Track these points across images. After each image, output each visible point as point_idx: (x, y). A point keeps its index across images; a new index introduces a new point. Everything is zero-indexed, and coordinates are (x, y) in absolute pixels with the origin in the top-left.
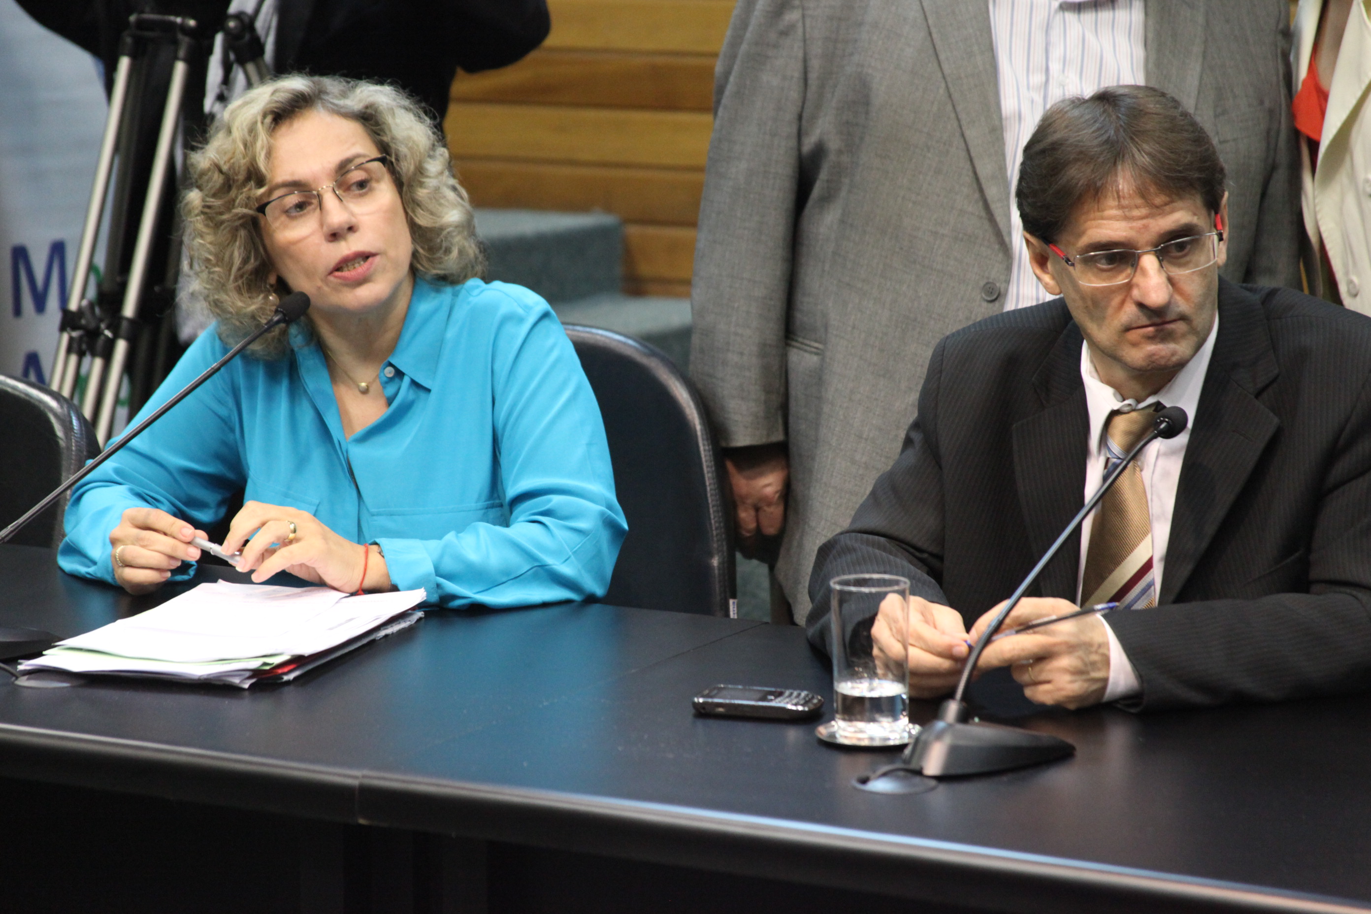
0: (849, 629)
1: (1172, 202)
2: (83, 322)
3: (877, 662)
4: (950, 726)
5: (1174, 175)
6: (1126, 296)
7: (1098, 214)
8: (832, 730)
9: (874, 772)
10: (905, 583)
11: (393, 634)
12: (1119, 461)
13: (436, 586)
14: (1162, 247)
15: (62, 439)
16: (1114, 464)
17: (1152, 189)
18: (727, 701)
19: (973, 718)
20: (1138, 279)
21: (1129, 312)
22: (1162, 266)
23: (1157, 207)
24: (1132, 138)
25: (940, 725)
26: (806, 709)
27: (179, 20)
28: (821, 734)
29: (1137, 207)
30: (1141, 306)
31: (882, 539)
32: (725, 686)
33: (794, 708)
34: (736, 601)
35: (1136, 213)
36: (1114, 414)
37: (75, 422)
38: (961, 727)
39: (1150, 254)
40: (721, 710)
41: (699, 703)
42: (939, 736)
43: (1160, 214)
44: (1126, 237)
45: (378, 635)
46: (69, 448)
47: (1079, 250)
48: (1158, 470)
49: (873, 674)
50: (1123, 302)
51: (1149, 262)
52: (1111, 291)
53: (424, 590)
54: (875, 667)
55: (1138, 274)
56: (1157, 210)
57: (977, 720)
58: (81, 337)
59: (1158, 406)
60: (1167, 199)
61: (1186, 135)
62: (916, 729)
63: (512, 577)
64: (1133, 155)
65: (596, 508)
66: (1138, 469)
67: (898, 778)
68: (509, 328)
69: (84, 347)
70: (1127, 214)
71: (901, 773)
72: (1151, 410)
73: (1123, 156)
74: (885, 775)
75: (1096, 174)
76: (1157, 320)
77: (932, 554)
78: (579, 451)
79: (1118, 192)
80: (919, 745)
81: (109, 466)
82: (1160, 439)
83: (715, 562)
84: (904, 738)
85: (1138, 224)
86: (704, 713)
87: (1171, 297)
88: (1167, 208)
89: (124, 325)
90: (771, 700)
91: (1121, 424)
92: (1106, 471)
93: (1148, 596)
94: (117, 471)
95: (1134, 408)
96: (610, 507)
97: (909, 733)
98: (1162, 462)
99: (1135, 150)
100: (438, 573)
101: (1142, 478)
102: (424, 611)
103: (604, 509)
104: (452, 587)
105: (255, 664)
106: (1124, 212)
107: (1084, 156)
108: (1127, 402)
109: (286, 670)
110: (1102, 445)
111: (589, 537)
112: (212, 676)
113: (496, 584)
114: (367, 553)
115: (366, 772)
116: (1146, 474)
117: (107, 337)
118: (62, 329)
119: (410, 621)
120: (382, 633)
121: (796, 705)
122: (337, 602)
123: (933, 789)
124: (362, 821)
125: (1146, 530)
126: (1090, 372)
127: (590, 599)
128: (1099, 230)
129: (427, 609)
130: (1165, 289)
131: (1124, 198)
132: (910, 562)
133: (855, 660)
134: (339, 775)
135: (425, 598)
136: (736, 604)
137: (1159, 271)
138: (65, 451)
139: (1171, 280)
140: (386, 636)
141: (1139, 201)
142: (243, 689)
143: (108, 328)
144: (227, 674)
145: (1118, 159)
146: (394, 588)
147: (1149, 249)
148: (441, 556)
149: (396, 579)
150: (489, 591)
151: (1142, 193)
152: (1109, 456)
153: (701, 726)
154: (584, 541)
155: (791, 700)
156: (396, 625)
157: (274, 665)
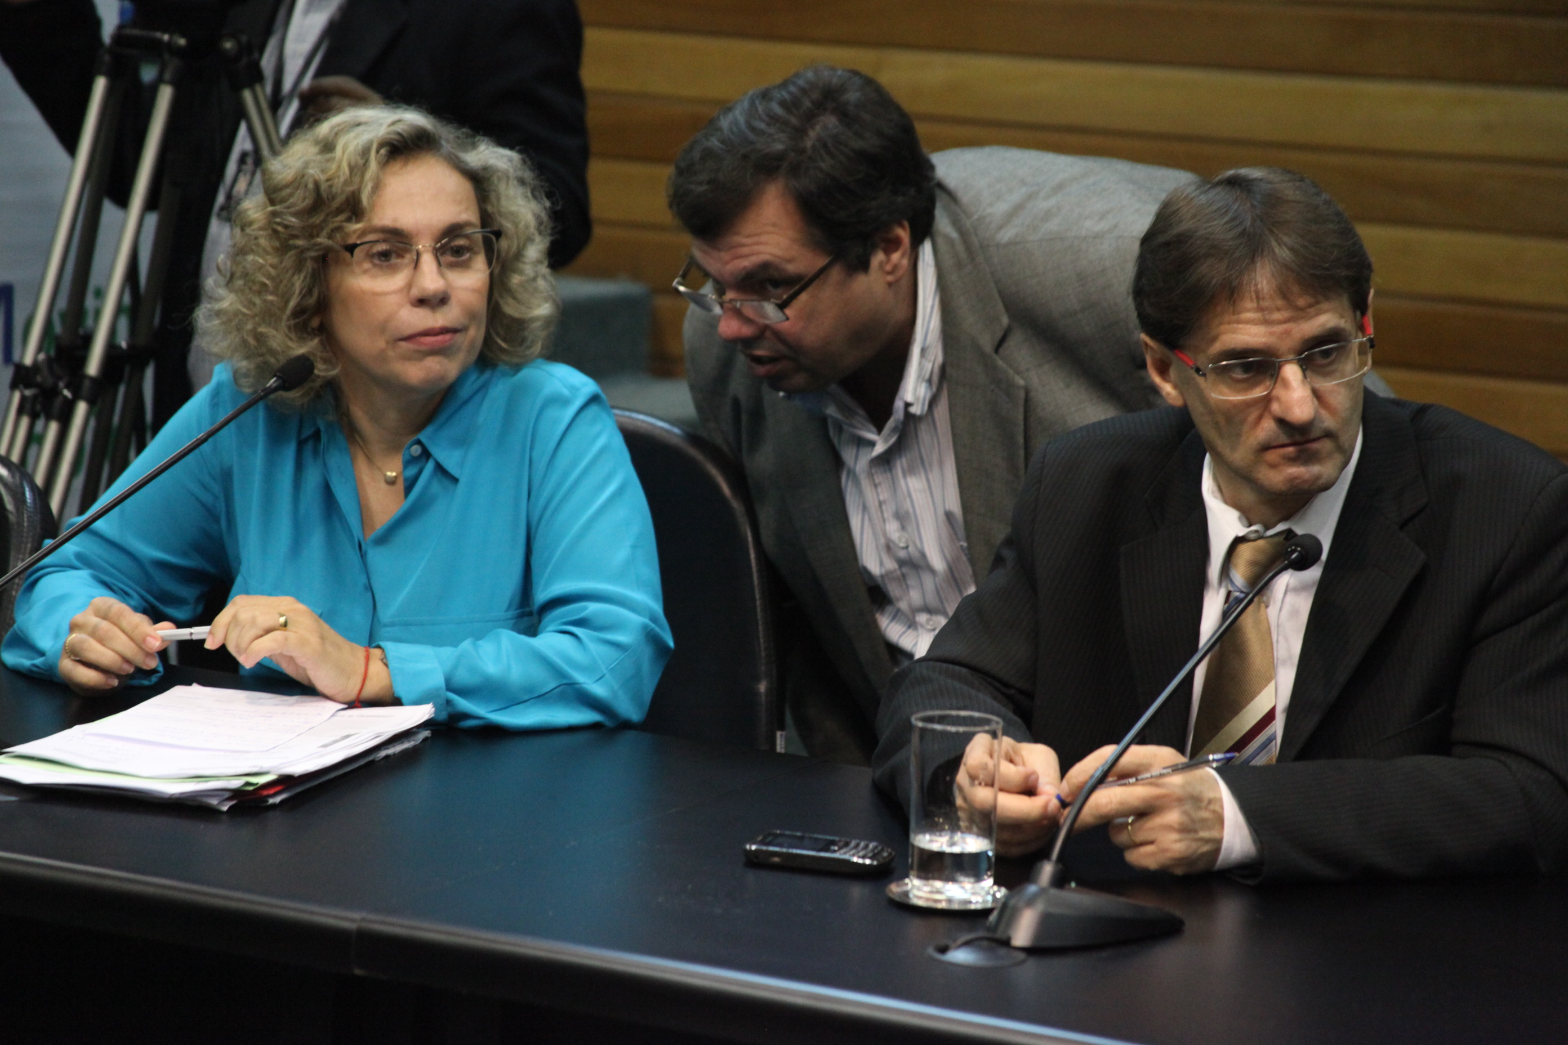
0: (929, 773)
1: (1318, 303)
2: (39, 379)
3: (961, 814)
4: (1043, 891)
5: (1319, 273)
6: (1264, 411)
7: (1235, 317)
8: (905, 888)
9: (955, 941)
10: (997, 723)
11: (394, 754)
12: (1242, 595)
13: (445, 702)
14: (1306, 356)
15: (11, 513)
16: (1236, 598)
17: (1295, 289)
18: (784, 850)
19: (1069, 883)
20: (1279, 391)
21: (1267, 429)
22: (1305, 376)
23: (1302, 309)
24: (1271, 231)
25: (1032, 889)
26: (875, 863)
27: (166, 37)
28: (892, 892)
29: (1278, 309)
30: (1282, 422)
31: (964, 670)
32: (782, 832)
33: (860, 861)
34: (784, 733)
35: (1277, 316)
36: (1238, 541)
37: (28, 494)
38: (1054, 891)
39: (1291, 363)
40: (776, 859)
41: (751, 850)
42: (1030, 902)
43: (1304, 318)
44: (1265, 344)
45: (378, 756)
46: (20, 524)
47: (1211, 357)
48: (1287, 608)
49: (955, 827)
50: (1260, 418)
51: (1292, 372)
52: (1248, 405)
53: (432, 706)
54: (958, 819)
55: (1278, 385)
56: (1301, 314)
57: (1073, 885)
58: (35, 397)
59: (1289, 534)
60: (1312, 300)
61: (1331, 226)
62: (1001, 893)
63: (536, 695)
64: (1274, 252)
65: (637, 620)
66: (1263, 605)
67: (980, 949)
68: (552, 412)
69: (38, 407)
70: (1267, 317)
71: (985, 943)
72: (1281, 538)
73: (1262, 251)
74: (967, 944)
75: (1233, 271)
76: (1298, 438)
77: (1021, 691)
78: (622, 554)
79: (1257, 292)
80: (1006, 911)
81: (70, 548)
82: (1290, 572)
83: (762, 687)
84: (987, 901)
85: (1279, 329)
86: (757, 862)
87: (1317, 412)
88: (1312, 310)
89: (87, 384)
90: (834, 851)
91: (1245, 552)
92: (1227, 605)
93: (1268, 752)
94: (79, 556)
95: (1261, 535)
96: (654, 619)
97: (994, 895)
98: (1289, 598)
99: (1274, 243)
100: (450, 687)
101: (1267, 616)
102: (431, 730)
103: (646, 621)
104: (464, 704)
105: (236, 783)
106: (1263, 315)
107: (1215, 250)
108: (1254, 528)
109: (272, 791)
110: (1223, 578)
111: (627, 653)
112: (184, 795)
113: (516, 702)
114: (367, 658)
115: (364, 914)
116: (1272, 612)
117: (65, 397)
118: (14, 386)
119: (414, 741)
120: (383, 753)
121: (864, 857)
122: (333, 716)
123: (1023, 962)
124: (358, 972)
125: (1270, 676)
126: (1213, 492)
127: (625, 725)
128: (1234, 336)
129: (433, 728)
130: (1310, 403)
131: (1263, 299)
132: (995, 698)
133: (932, 808)
134: (335, 917)
135: (433, 715)
136: (784, 736)
137: (1303, 382)
138: (15, 527)
139: (1316, 394)
140: (387, 757)
141: (1280, 303)
142: (222, 812)
143: (68, 387)
144: (206, 793)
145: (1257, 255)
146: (397, 702)
147: (1291, 357)
148: (455, 667)
149: (400, 691)
150: (507, 710)
151: (1283, 293)
152: (1231, 588)
153: (751, 877)
154: (623, 656)
155: (858, 852)
156: (398, 744)
157: (258, 785)
